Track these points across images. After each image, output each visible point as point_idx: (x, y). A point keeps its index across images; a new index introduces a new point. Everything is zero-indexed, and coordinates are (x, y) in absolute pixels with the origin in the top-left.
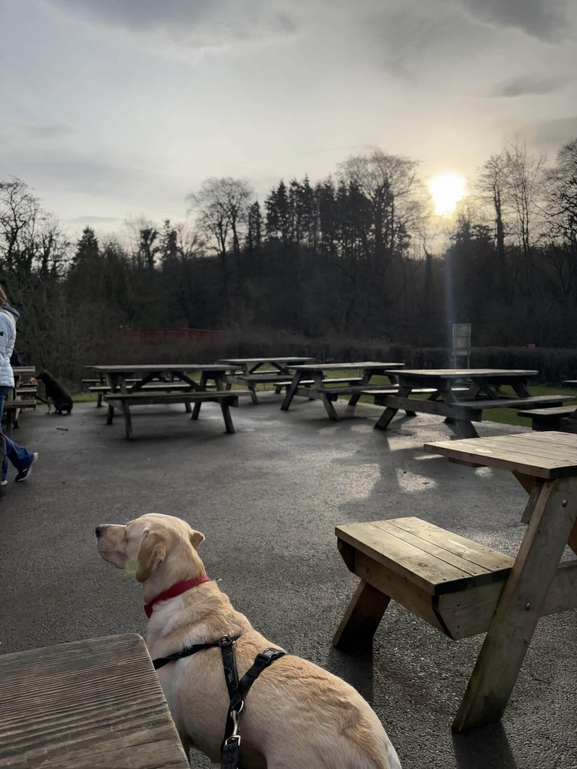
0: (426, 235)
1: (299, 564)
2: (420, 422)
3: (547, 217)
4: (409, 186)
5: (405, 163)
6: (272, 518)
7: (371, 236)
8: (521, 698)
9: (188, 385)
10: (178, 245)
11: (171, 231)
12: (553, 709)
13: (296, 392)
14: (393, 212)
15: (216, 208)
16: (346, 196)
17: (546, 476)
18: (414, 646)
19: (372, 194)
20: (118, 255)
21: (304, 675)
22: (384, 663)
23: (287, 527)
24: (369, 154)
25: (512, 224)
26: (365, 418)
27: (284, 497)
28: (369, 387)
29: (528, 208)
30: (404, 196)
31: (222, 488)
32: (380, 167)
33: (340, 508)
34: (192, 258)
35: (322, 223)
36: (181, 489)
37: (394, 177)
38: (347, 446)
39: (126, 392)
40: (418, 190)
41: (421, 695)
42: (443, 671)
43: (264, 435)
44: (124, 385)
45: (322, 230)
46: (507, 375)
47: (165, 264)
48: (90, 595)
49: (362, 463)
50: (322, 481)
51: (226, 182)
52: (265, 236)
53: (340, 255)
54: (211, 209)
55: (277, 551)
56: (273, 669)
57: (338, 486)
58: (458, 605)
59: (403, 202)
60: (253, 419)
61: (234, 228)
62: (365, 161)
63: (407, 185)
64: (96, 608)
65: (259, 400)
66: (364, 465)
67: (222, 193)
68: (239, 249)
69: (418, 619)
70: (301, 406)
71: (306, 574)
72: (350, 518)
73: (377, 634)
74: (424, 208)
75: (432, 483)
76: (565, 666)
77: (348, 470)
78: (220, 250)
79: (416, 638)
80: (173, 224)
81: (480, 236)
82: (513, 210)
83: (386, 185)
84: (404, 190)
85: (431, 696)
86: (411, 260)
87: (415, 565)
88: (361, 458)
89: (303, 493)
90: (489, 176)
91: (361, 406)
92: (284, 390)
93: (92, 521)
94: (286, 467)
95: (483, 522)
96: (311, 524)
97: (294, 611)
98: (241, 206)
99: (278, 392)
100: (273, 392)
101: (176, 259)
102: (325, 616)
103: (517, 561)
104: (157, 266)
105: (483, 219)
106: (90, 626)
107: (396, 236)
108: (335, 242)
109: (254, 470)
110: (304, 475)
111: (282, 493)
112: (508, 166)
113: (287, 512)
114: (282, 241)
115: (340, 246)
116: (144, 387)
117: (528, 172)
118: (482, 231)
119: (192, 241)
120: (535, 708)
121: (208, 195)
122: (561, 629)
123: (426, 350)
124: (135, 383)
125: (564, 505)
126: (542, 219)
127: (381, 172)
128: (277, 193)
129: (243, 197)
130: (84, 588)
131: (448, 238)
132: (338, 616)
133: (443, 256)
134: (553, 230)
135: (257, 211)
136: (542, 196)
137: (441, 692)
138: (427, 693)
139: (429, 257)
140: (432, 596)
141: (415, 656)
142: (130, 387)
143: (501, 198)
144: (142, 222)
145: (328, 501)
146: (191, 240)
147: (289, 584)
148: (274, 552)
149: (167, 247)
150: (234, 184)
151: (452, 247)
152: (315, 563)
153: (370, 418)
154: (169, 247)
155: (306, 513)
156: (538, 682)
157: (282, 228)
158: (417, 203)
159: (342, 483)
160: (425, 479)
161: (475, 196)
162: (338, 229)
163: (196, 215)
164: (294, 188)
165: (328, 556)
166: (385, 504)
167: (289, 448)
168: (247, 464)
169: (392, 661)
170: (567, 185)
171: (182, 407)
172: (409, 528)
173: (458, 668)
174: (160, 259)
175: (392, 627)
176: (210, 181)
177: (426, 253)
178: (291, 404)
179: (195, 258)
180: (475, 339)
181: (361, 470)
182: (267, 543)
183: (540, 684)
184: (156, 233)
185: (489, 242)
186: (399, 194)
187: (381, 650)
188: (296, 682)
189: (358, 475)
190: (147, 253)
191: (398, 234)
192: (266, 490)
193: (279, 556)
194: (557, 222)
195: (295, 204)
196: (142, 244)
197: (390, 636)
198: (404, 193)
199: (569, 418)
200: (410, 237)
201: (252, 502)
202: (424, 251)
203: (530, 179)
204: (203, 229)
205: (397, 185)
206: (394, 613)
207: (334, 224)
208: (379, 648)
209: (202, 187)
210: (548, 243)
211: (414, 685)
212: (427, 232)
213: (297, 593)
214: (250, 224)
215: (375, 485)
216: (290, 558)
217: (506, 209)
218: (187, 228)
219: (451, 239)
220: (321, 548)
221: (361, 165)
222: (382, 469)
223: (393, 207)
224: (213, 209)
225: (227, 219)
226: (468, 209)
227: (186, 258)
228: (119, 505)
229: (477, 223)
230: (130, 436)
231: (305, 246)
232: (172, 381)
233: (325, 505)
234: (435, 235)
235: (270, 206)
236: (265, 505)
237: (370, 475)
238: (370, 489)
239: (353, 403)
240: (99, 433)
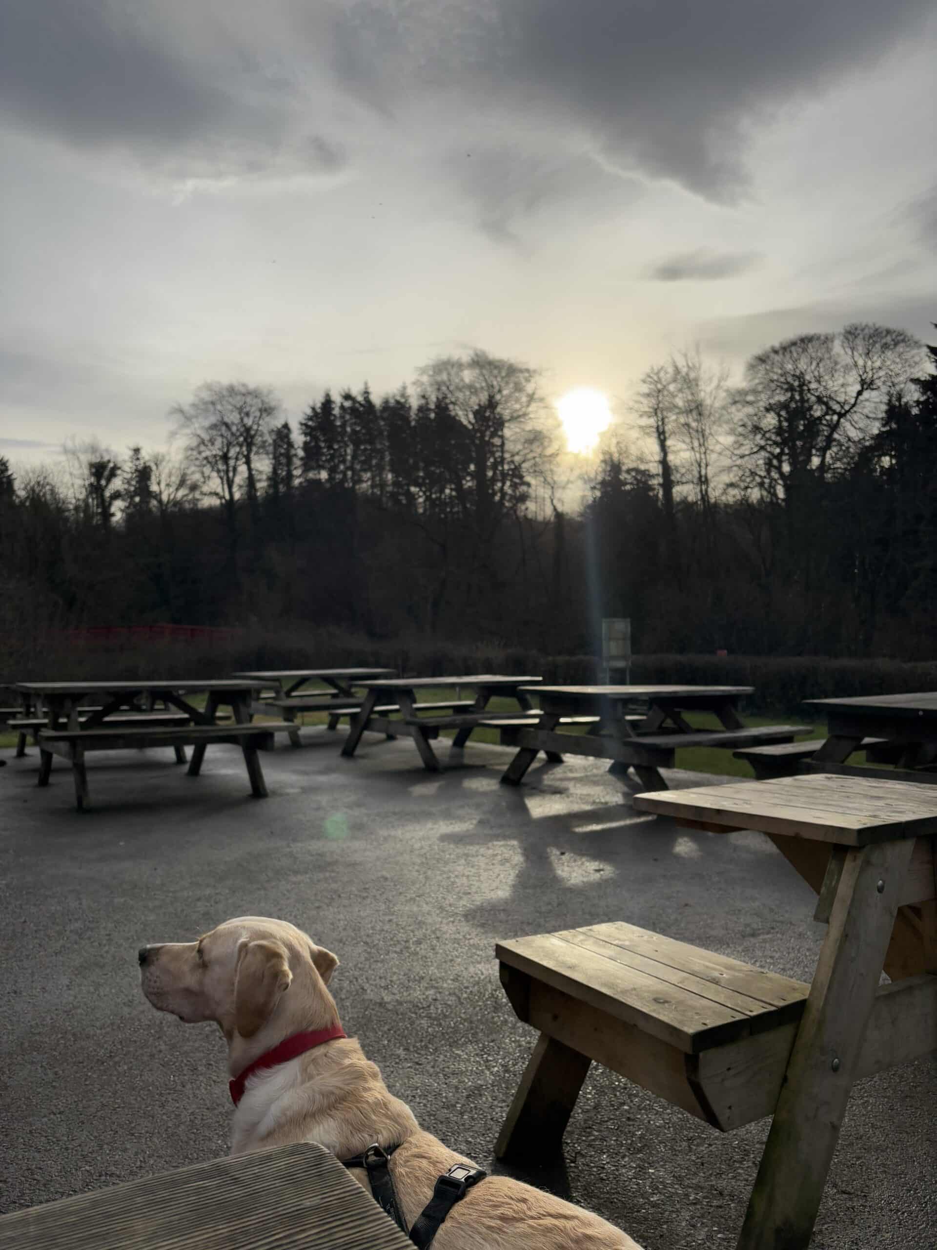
0: (555, 482)
1: (413, 1015)
2: (571, 771)
3: (734, 458)
4: (528, 406)
5: (521, 371)
6: (353, 939)
7: (468, 483)
8: (826, 1226)
9: (186, 716)
10: (154, 488)
11: (142, 465)
12: (880, 1241)
13: (368, 725)
14: (503, 445)
15: (220, 430)
16: (430, 419)
17: (851, 841)
18: (633, 1150)
19: (471, 416)
20: (50, 502)
21: (533, 1213)
22: (589, 1184)
23: (381, 952)
24: (465, 356)
25: (684, 467)
26: (483, 766)
27: (368, 901)
28: (489, 715)
29: (706, 444)
30: (521, 422)
31: (259, 889)
32: (484, 376)
33: (466, 916)
34: (177, 509)
35: (391, 460)
36: (185, 894)
37: (505, 392)
38: (460, 812)
39: (78, 728)
40: (542, 413)
41: (661, 1236)
42: (690, 1190)
43: (319, 798)
44: (74, 715)
45: (392, 471)
46: (706, 694)
47: (130, 518)
48: (39, 1093)
49: (490, 841)
50: (429, 873)
51: (236, 389)
52: (300, 476)
53: (421, 510)
54: (211, 432)
55: (370, 995)
56: (472, 1204)
57: (457, 880)
58: (729, 1069)
59: (518, 430)
60: (295, 772)
61: (248, 462)
62: (460, 366)
63: (525, 404)
64: (52, 1116)
65: (303, 741)
66: (495, 843)
67: (230, 407)
68: (256, 497)
69: (632, 1101)
70: (374, 749)
71: (427, 1032)
72: (486, 932)
73: (568, 1132)
74: (550, 441)
75: (609, 871)
76: (884, 1165)
77: (470, 852)
78: (224, 497)
79: (634, 1135)
80: (146, 455)
81: (637, 484)
82: (684, 446)
83: (492, 404)
84: (521, 413)
85: (678, 1235)
86: (531, 520)
87: (648, 1002)
88: (487, 831)
89: (401, 893)
90: (648, 395)
91: (472, 748)
92: (345, 723)
93: (27, 956)
94: (365, 850)
95: (702, 930)
96: (422, 946)
97: (418, 1100)
98: (260, 428)
99: (332, 726)
100: (324, 727)
101: (150, 511)
102: (472, 1105)
103: (814, 988)
104: (117, 522)
105: (641, 459)
106: (46, 1150)
107: (508, 483)
108: (413, 489)
109: (310, 858)
110: (397, 863)
111: (365, 894)
112: (675, 380)
113: (378, 928)
114: (328, 485)
115: (420, 497)
116: (107, 719)
117: (705, 391)
118: (639, 477)
119: (178, 482)
120: (852, 1242)
121: (206, 410)
122: (864, 1103)
123: (561, 659)
124: (90, 714)
125: (880, 890)
126: (727, 462)
127: (484, 384)
128: (319, 410)
129: (264, 415)
130: (25, 1079)
131: (588, 487)
132: (496, 1103)
133: (581, 515)
134: (743, 478)
135: (287, 436)
136: (726, 427)
137: (694, 1226)
138: (669, 1230)
139: (559, 516)
140: (687, 1055)
141: (638, 1166)
142: (82, 719)
143: (666, 428)
144: (94, 449)
145: (444, 905)
146: (175, 480)
147: (401, 1052)
148: (366, 997)
149: (134, 491)
150: (249, 393)
151: (594, 501)
152: (439, 1011)
153: (491, 767)
154: (138, 491)
155: (411, 928)
156: (846, 1196)
157: (327, 465)
158: (540, 432)
159: (463, 875)
160: (597, 863)
161: (628, 424)
162: (418, 470)
163: (183, 441)
164: (347, 404)
165: (459, 998)
166: (540, 907)
167: (365, 819)
168: (297, 847)
169: (602, 1179)
170: (760, 414)
171: (168, 753)
172: (619, 939)
173: (714, 1183)
174: (122, 511)
175: (591, 1118)
176: (209, 387)
177: (555, 509)
178: (359, 746)
179: (182, 510)
180: (636, 642)
181: (490, 852)
182: (351, 982)
183: (851, 1200)
184: (115, 468)
185: (651, 494)
186: (513, 418)
187: (580, 1161)
188: (521, 1227)
189: (487, 861)
190: (100, 500)
191: (511, 481)
192: (335, 891)
193: (376, 1003)
194: (749, 467)
195: (348, 429)
196: (91, 485)
197: (590, 1134)
198: (519, 417)
199: (813, 759)
200: (528, 485)
201: (314, 912)
202: (552, 508)
203: (708, 402)
204: (198, 463)
205: (509, 404)
206: (590, 1093)
207: (411, 461)
208: (575, 1157)
209: (196, 396)
210: (739, 497)
211: (646, 1219)
212: (556, 478)
213: (417, 1067)
214: (275, 458)
215: (517, 876)
216: (395, 1006)
217: (674, 446)
218: (169, 461)
219: (593, 488)
220: (445, 985)
221: (453, 372)
222: (525, 850)
223: (502, 437)
224: (214, 432)
225: (237, 449)
226: (618, 443)
227: (167, 508)
228: (78, 925)
229: (632, 465)
230: (85, 804)
231: (364, 494)
232: (152, 710)
233: (441, 912)
234: (568, 482)
235: (307, 429)
236: (339, 917)
237: (507, 860)
238: (510, 883)
239: (459, 742)
240: (25, 801)
